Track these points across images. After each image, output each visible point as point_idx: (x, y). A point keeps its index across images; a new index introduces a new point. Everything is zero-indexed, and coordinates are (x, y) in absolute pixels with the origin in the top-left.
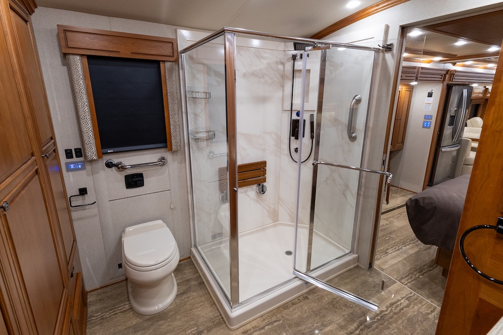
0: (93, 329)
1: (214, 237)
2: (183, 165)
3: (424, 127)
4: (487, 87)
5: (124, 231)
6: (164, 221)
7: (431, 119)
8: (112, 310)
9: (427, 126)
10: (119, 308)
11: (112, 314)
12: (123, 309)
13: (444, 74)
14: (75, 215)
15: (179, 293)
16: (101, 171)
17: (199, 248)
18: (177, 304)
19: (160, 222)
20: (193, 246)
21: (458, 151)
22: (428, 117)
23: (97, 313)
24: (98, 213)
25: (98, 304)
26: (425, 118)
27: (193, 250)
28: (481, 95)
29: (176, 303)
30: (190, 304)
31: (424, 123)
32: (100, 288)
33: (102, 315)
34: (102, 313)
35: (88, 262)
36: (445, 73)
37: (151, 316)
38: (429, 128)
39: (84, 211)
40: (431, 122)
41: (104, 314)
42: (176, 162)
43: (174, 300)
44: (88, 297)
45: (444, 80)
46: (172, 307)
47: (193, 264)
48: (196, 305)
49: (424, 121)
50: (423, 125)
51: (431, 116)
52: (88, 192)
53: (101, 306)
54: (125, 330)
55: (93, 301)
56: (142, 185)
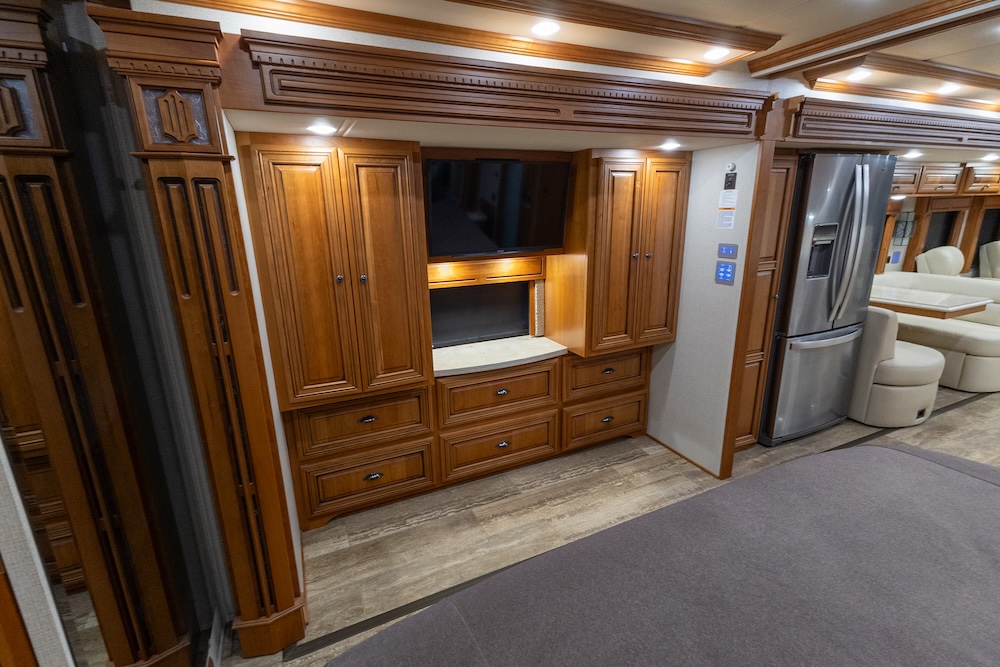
3: (718, 280)
4: (968, 165)
7: (734, 256)
9: (725, 276)
13: (757, 111)
21: (858, 343)
22: (728, 251)
26: (720, 255)
28: (951, 188)
31: (718, 271)
36: (758, 104)
38: (731, 282)
40: (734, 265)
45: (760, 131)
49: (719, 265)
50: (717, 276)
51: (735, 248)
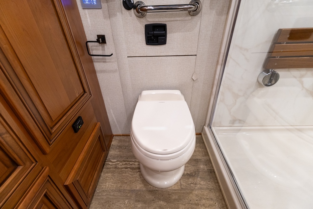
0: (106, 175)
1: (233, 122)
2: (224, 17)
5: (141, 94)
6: (182, 93)
8: (124, 161)
10: (131, 163)
11: (124, 166)
12: (133, 166)
14: (98, 66)
15: (186, 173)
16: (118, 13)
17: (213, 128)
18: (182, 187)
19: (178, 92)
20: (207, 125)
23: (113, 159)
24: (118, 69)
25: (117, 150)
27: (207, 129)
29: (181, 185)
30: (197, 195)
32: (123, 135)
33: (117, 163)
34: (117, 161)
35: (112, 112)
37: (154, 189)
39: (105, 64)
41: (118, 163)
42: (214, 12)
43: (180, 180)
44: (113, 140)
46: (176, 188)
47: (204, 142)
48: (204, 201)
52: (107, 42)
53: (119, 153)
54: (129, 193)
55: (115, 145)
56: (164, 42)
